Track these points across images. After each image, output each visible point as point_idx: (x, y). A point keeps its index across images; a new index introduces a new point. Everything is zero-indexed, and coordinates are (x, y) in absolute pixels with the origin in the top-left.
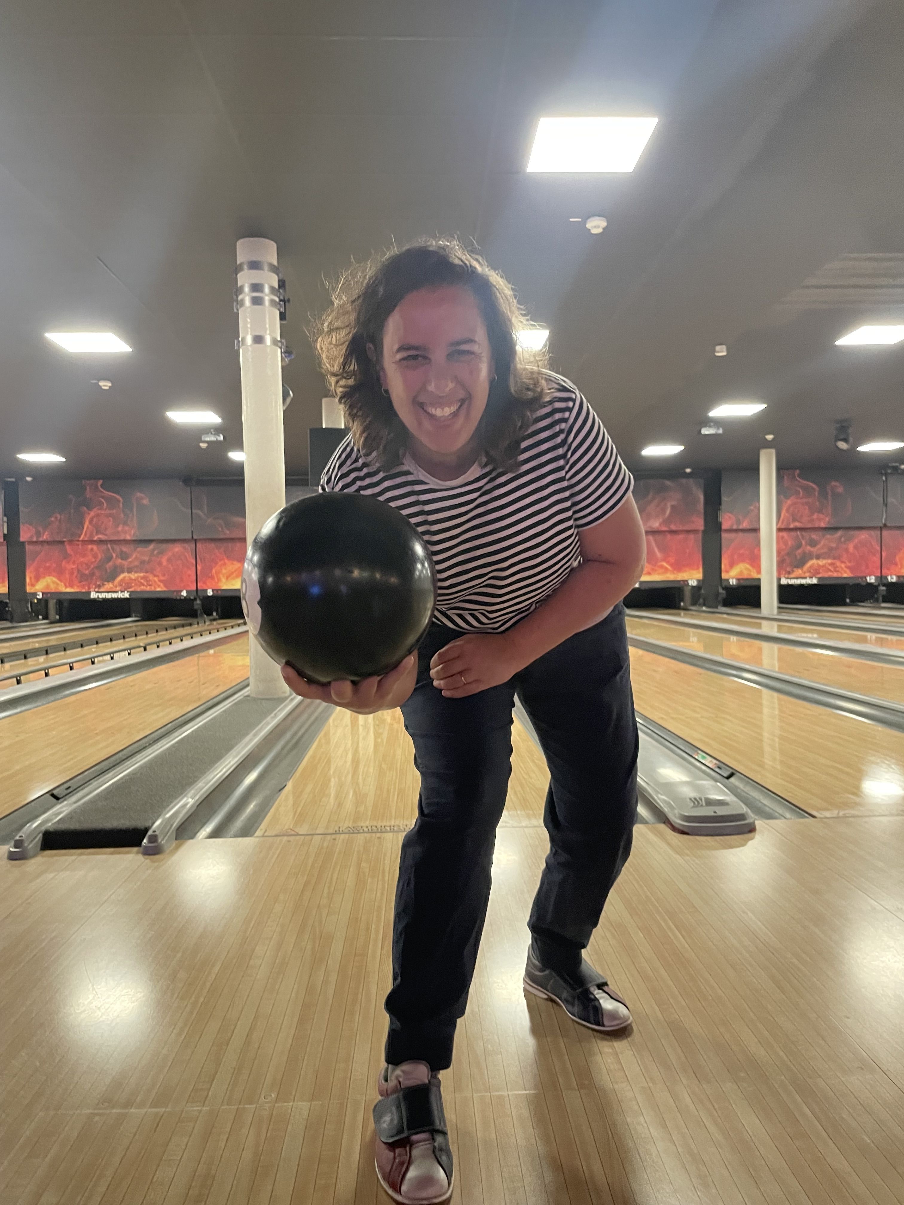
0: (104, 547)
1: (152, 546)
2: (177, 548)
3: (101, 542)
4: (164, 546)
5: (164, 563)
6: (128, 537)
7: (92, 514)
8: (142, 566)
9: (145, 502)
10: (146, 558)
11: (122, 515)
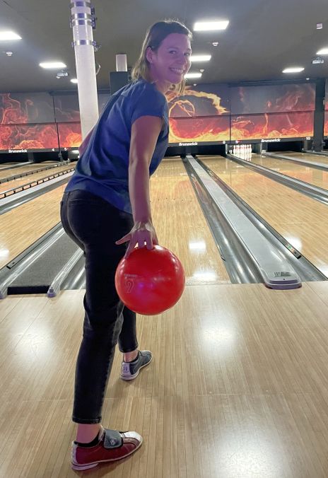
0: (13, 127)
1: (36, 127)
2: (48, 127)
3: (11, 125)
4: (42, 126)
5: (43, 135)
6: (24, 122)
7: (6, 111)
8: (32, 137)
9: (32, 104)
10: (34, 133)
11: (20, 111)
